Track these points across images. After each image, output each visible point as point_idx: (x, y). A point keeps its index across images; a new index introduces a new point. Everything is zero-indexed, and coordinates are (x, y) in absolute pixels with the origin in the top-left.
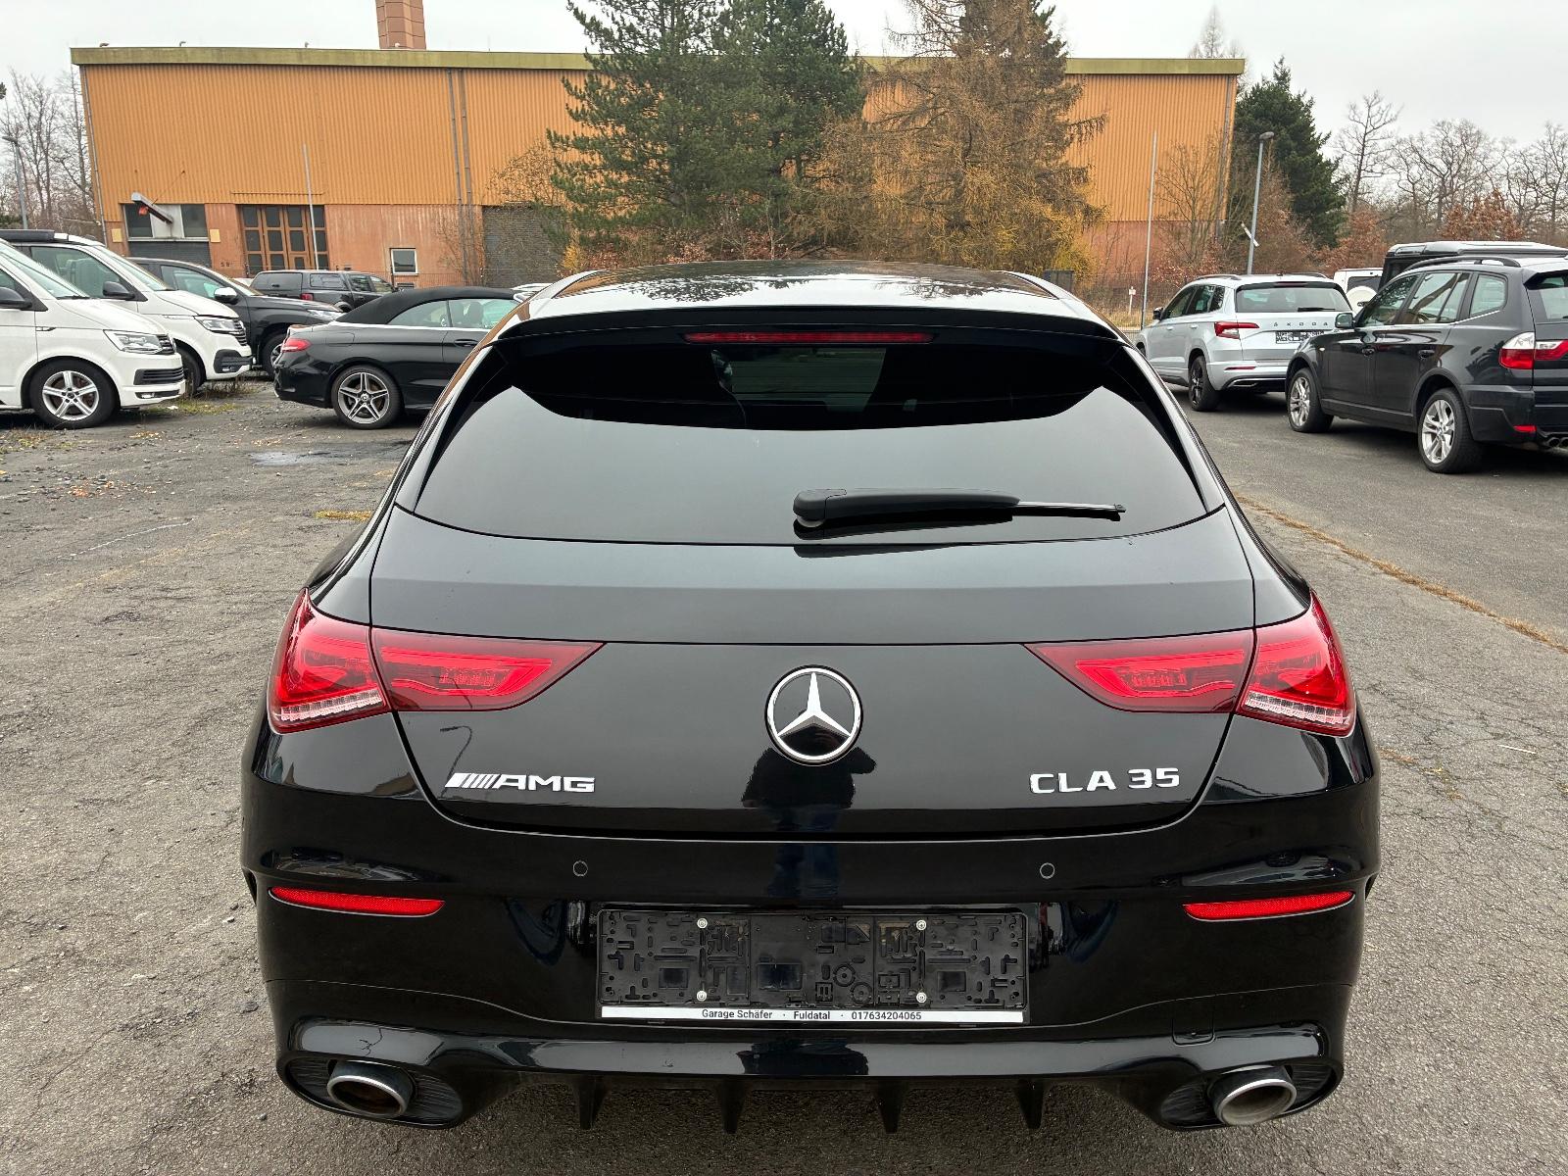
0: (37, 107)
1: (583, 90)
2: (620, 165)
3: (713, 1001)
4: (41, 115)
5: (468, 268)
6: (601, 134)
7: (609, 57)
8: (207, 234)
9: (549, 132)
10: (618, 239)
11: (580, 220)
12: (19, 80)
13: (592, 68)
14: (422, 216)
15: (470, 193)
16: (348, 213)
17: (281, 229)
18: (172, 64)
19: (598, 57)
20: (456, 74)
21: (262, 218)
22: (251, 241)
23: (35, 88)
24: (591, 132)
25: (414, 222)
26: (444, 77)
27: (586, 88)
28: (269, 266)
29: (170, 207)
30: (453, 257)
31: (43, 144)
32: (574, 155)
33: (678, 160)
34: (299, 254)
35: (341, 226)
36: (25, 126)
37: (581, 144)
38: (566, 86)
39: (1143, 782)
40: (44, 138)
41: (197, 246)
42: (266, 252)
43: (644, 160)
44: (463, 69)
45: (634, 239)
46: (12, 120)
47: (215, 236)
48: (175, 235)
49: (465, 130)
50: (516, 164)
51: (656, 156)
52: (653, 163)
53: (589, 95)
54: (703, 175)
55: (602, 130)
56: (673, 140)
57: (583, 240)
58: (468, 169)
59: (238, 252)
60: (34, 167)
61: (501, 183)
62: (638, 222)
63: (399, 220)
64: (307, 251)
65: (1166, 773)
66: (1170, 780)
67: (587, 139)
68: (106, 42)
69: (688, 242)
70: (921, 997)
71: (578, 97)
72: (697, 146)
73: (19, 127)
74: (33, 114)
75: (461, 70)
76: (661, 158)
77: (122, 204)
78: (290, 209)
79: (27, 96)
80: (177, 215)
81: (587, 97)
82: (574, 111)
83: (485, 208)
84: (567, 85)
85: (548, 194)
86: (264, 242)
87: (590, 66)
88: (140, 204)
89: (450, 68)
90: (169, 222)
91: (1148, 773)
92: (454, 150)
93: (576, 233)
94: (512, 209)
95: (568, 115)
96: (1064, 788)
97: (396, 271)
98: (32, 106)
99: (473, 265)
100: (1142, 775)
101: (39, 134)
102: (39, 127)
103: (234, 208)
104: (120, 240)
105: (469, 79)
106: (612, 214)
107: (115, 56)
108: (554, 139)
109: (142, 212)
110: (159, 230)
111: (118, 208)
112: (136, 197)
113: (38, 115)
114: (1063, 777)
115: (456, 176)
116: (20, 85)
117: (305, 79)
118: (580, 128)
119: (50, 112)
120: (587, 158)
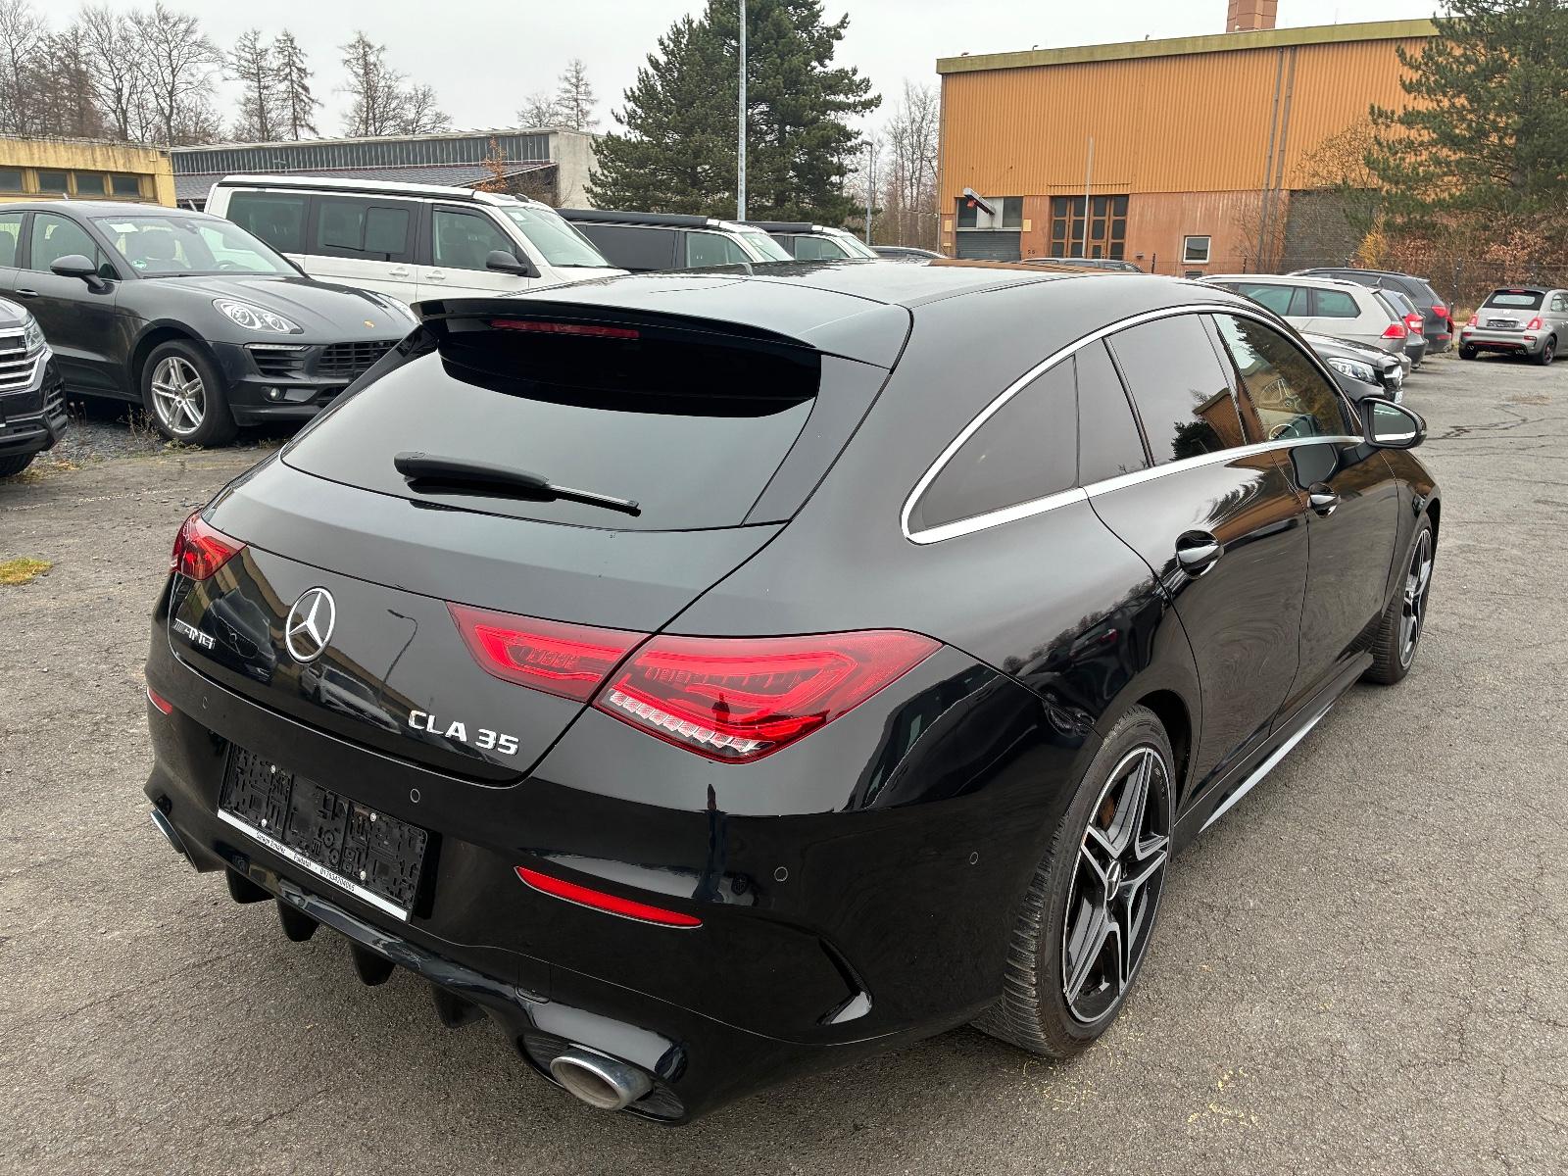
0: (920, 112)
1: (1420, 59)
2: (1450, 140)
3: (268, 831)
4: (923, 119)
5: (1263, 257)
6: (1435, 106)
7: (1457, 20)
8: (1020, 225)
9: (1372, 107)
10: (1434, 225)
11: (1392, 204)
12: (910, 89)
13: (1438, 34)
14: (1224, 203)
15: (1279, 178)
16: (1150, 201)
17: (1067, 219)
18: (1018, 68)
19: (1445, 21)
20: (1289, 52)
21: (1071, 207)
22: (1057, 229)
23: (922, 96)
24: (1423, 104)
25: (1214, 208)
26: (1275, 57)
27: (1423, 56)
28: (1069, 253)
29: (995, 200)
30: (1247, 244)
31: (920, 146)
32: (1399, 131)
33: (1522, 133)
34: (1097, 243)
35: (1142, 215)
36: (909, 131)
37: (1410, 119)
38: (1400, 56)
39: (486, 743)
40: (922, 140)
41: (1011, 235)
42: (1068, 241)
43: (1482, 133)
44: (1296, 46)
45: (1453, 224)
46: (900, 125)
47: (1027, 225)
48: (995, 225)
49: (1287, 111)
50: (1330, 143)
51: (1497, 129)
52: (1494, 138)
53: (1426, 64)
54: (1555, 149)
55: (1438, 102)
56: (1522, 111)
57: (1389, 226)
58: (1282, 151)
59: (1045, 240)
60: (911, 165)
61: (1309, 166)
62: (1462, 205)
63: (1200, 207)
64: (1105, 240)
65: (507, 741)
66: (508, 748)
67: (1419, 112)
68: (966, 51)
69: (1520, 227)
70: (363, 875)
71: (1412, 67)
72: (1552, 117)
73: (904, 130)
74: (917, 119)
75: (1294, 47)
76: (1503, 132)
77: (956, 198)
78: (1097, 199)
79: (914, 103)
80: (998, 207)
81: (1423, 67)
82: (1407, 82)
83: (1293, 192)
84: (1402, 55)
85: (1362, 176)
86: (1069, 230)
87: (1436, 32)
88: (970, 198)
89: (1282, 47)
90: (991, 214)
91: (493, 735)
92: (1271, 132)
93: (1382, 219)
94: (1319, 193)
95: (1399, 87)
96: (430, 728)
97: (1187, 259)
98: (917, 113)
99: (1267, 254)
100: (487, 736)
101: (919, 136)
102: (919, 130)
103: (1047, 202)
104: (949, 230)
105: (1300, 55)
106: (1433, 196)
107: (972, 64)
108: (1378, 115)
109: (970, 204)
110: (983, 221)
111: (953, 200)
112: (967, 191)
113: (920, 119)
114: (431, 719)
115: (1268, 159)
116: (910, 93)
117: (1132, 72)
118: (1411, 101)
119: (930, 117)
120: (1413, 134)
